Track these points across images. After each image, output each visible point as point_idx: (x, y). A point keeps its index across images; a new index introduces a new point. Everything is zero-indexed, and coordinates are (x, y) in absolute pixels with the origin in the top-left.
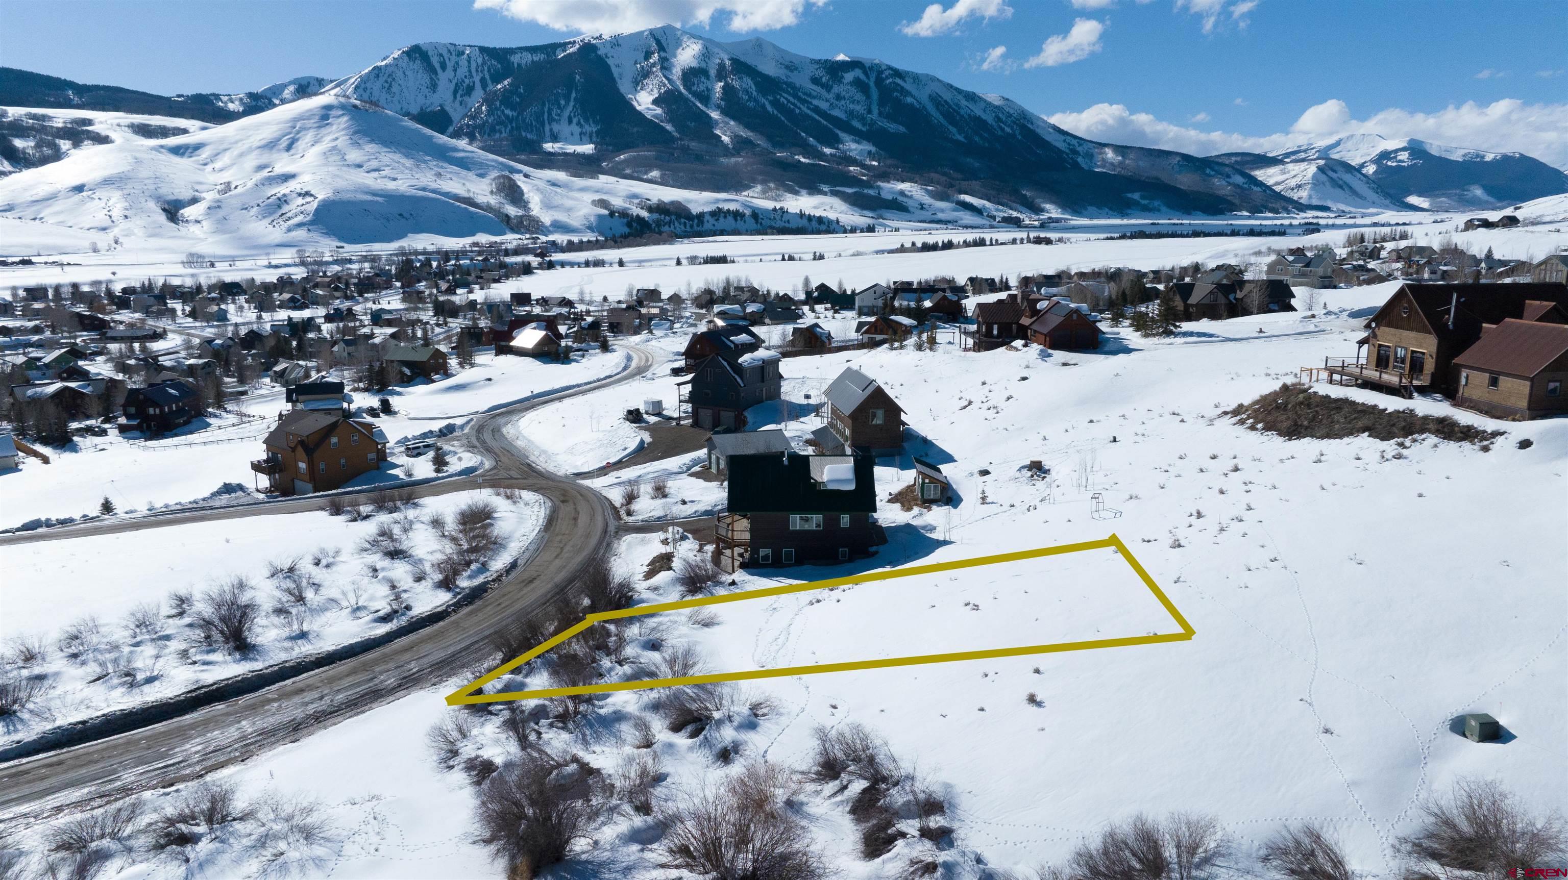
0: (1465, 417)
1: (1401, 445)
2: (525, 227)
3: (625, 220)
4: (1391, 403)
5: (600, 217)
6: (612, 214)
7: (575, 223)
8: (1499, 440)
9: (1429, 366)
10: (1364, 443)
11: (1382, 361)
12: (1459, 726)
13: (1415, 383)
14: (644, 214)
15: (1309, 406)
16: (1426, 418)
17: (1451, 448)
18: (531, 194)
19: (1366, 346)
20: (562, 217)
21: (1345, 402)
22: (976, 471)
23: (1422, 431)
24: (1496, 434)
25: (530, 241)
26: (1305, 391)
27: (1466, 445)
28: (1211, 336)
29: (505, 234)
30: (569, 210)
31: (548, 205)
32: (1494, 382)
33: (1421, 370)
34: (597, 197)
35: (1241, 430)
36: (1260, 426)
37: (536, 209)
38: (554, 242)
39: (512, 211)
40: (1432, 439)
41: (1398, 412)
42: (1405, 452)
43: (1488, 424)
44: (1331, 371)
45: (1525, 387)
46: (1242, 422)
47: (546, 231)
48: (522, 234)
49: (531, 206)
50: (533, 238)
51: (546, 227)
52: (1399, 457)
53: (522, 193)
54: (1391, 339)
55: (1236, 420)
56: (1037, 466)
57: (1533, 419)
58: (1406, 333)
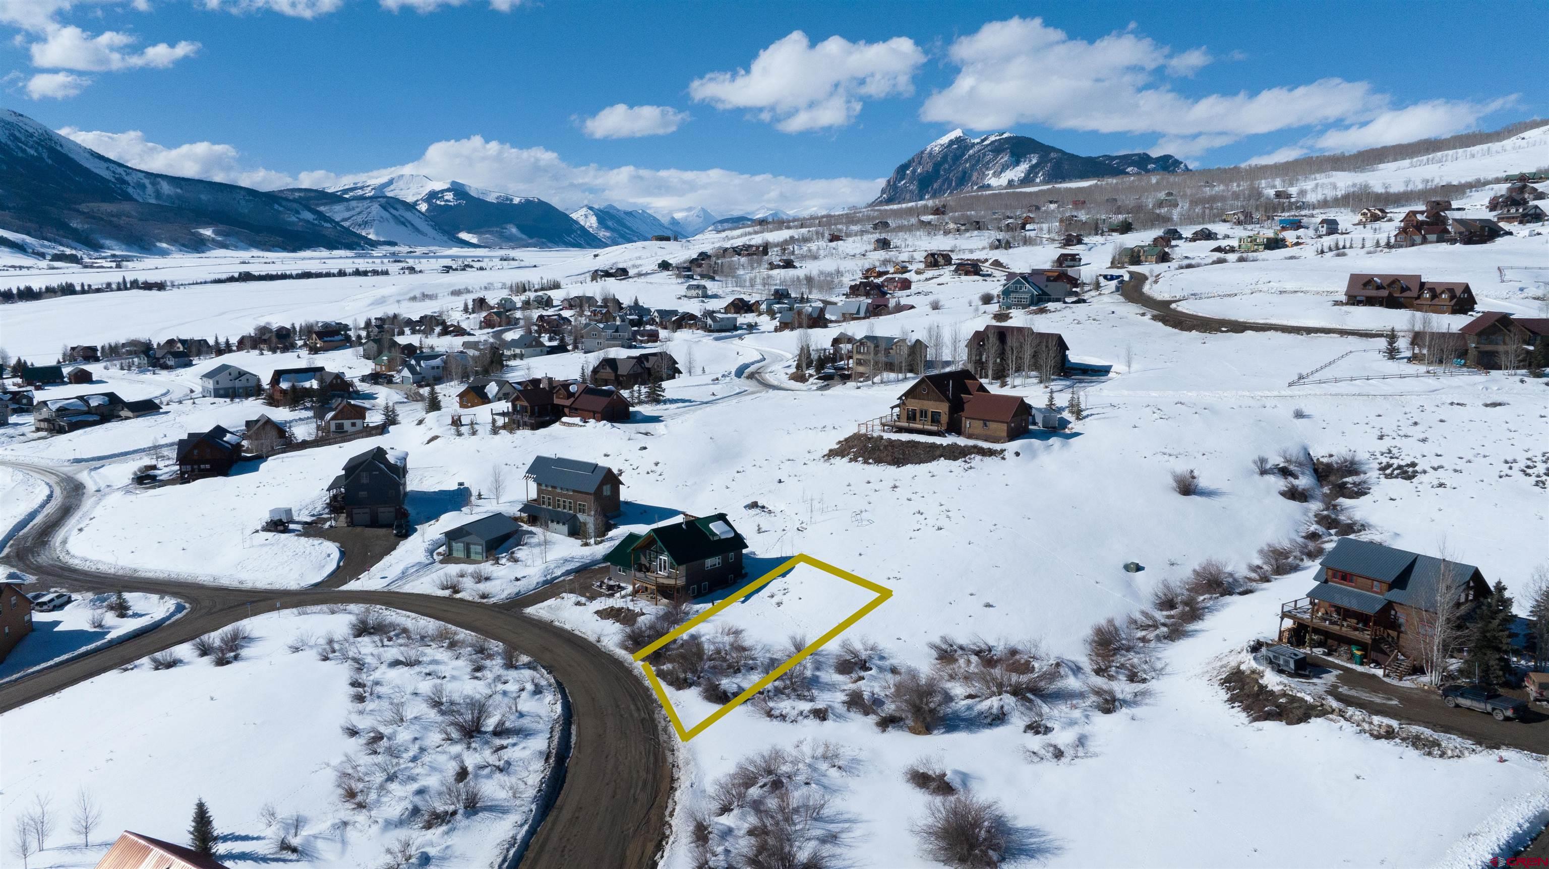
0: (982, 444)
1: (965, 461)
4: (941, 441)
8: (1006, 453)
9: (944, 419)
10: (946, 464)
11: (911, 417)
12: (1127, 568)
13: (944, 428)
15: (893, 447)
16: (965, 447)
17: (988, 460)
19: (899, 409)
23: (971, 454)
27: (994, 458)
32: (985, 425)
33: (940, 421)
35: (859, 466)
36: (871, 461)
40: (978, 457)
41: (948, 445)
43: (996, 447)
44: (883, 425)
45: (1001, 427)
46: (854, 459)
52: (970, 468)
54: (914, 405)
55: (846, 459)
56: (754, 505)
57: (1009, 441)
58: (926, 402)
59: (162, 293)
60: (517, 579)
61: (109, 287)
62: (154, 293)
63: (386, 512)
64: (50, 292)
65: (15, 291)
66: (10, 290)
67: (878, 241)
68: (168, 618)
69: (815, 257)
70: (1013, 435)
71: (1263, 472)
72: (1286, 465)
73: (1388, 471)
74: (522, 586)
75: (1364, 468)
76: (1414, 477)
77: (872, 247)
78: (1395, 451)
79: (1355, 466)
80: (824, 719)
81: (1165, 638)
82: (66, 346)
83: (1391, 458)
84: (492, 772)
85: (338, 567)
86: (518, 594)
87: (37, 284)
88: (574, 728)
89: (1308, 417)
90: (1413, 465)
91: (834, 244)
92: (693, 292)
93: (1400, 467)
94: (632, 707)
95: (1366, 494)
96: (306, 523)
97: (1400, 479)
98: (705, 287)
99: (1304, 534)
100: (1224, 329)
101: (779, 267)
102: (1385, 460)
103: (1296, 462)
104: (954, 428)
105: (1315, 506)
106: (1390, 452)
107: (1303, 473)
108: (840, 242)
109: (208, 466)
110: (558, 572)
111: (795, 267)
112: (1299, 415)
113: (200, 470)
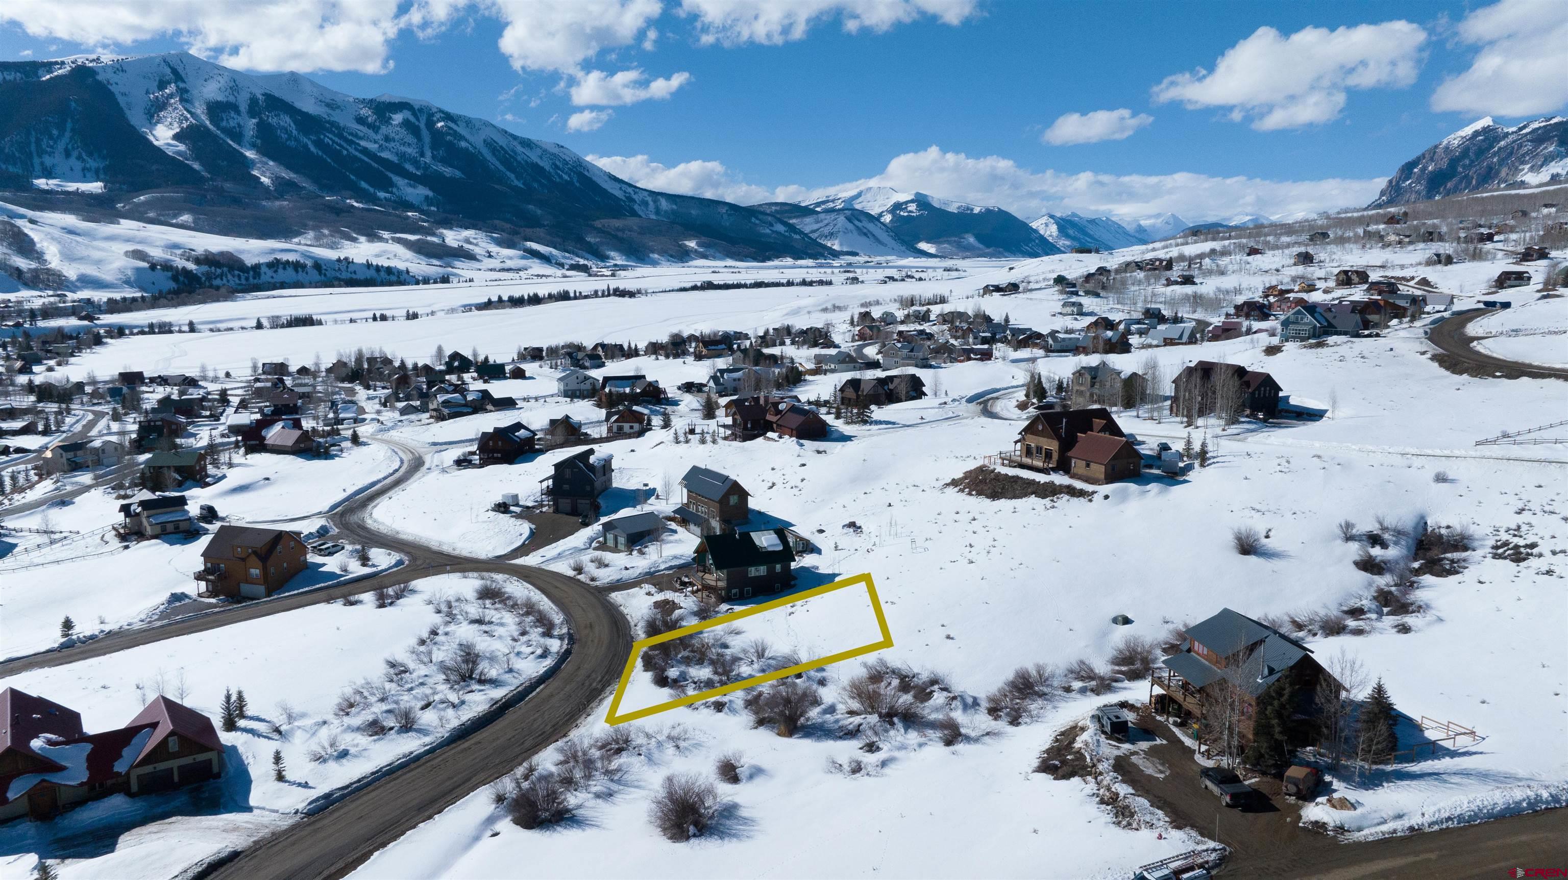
0: (1079, 485)
1: (1052, 501)
2: (43, 282)
3: (170, 274)
4: (1041, 478)
5: (138, 270)
6: (153, 267)
7: (107, 275)
8: (1095, 495)
9: (1055, 456)
10: (1033, 500)
11: (1028, 452)
12: (1115, 621)
13: (1050, 466)
14: (191, 266)
15: (999, 480)
16: (1060, 486)
17: (1075, 500)
18: (45, 244)
19: (1019, 444)
20: (91, 271)
21: (1016, 479)
22: (815, 530)
23: (1061, 493)
24: (1094, 493)
25: (57, 299)
26: (993, 471)
27: (1081, 499)
28: (894, 423)
29: (18, 290)
30: (98, 263)
31: (68, 257)
32: (1088, 465)
33: (1051, 458)
34: (131, 247)
35: (963, 496)
36: (974, 493)
37: (54, 260)
38: (89, 300)
39: (22, 263)
40: (1066, 497)
41: (1046, 483)
42: (1055, 504)
43: (1089, 488)
44: (1003, 459)
45: (1102, 468)
46: (962, 491)
47: (73, 288)
48: (41, 290)
49: (47, 257)
50: (58, 296)
51: (72, 282)
52: (1053, 507)
53: (32, 242)
54: (1033, 441)
55: (957, 489)
56: (852, 525)
57: (1107, 483)
58: (1041, 439)
59: (633, 300)
60: (626, 569)
61: (596, 294)
62: (627, 300)
63: (583, 503)
64: (552, 298)
65: (526, 297)
66: (523, 296)
67: (1299, 255)
68: (386, 570)
69: (1222, 273)
70: (1112, 477)
71: (1349, 538)
72: (1379, 532)
73: (1500, 551)
74: (626, 575)
75: (1476, 544)
76: (1524, 559)
77: (1292, 261)
78: (1524, 528)
79: (1465, 541)
80: (720, 711)
81: (1092, 690)
82: (520, 347)
83: (1515, 536)
84: (447, 707)
85: (524, 544)
86: (618, 581)
87: (542, 292)
88: (542, 687)
89: (1452, 481)
90: (1533, 546)
91: (1250, 258)
92: (1069, 310)
93: (1517, 547)
94: (599, 678)
95: (1457, 573)
96: (528, 507)
97: (1507, 561)
98: (1080, 305)
99: (1345, 609)
100: (1498, 374)
101: (1176, 283)
102: (1504, 537)
103: (1394, 530)
104: (1063, 467)
105: (1384, 581)
106: (1519, 528)
107: (1396, 543)
108: (1259, 256)
109: (499, 455)
110: (662, 567)
111: (1194, 283)
112: (1441, 478)
113: (493, 457)
